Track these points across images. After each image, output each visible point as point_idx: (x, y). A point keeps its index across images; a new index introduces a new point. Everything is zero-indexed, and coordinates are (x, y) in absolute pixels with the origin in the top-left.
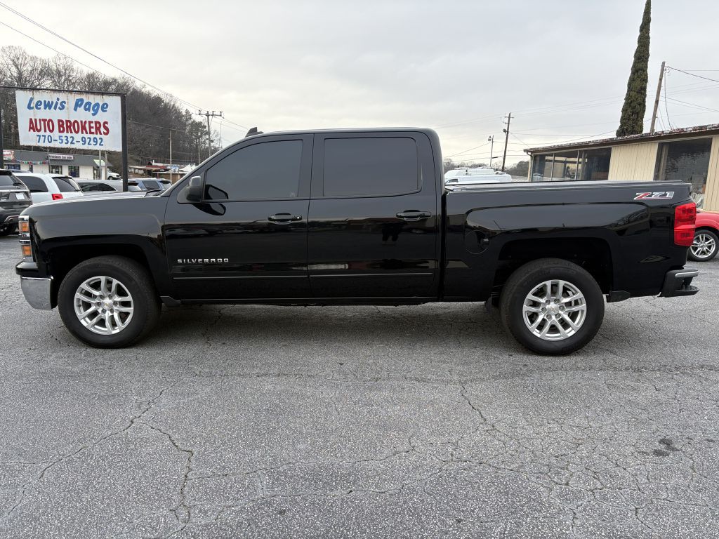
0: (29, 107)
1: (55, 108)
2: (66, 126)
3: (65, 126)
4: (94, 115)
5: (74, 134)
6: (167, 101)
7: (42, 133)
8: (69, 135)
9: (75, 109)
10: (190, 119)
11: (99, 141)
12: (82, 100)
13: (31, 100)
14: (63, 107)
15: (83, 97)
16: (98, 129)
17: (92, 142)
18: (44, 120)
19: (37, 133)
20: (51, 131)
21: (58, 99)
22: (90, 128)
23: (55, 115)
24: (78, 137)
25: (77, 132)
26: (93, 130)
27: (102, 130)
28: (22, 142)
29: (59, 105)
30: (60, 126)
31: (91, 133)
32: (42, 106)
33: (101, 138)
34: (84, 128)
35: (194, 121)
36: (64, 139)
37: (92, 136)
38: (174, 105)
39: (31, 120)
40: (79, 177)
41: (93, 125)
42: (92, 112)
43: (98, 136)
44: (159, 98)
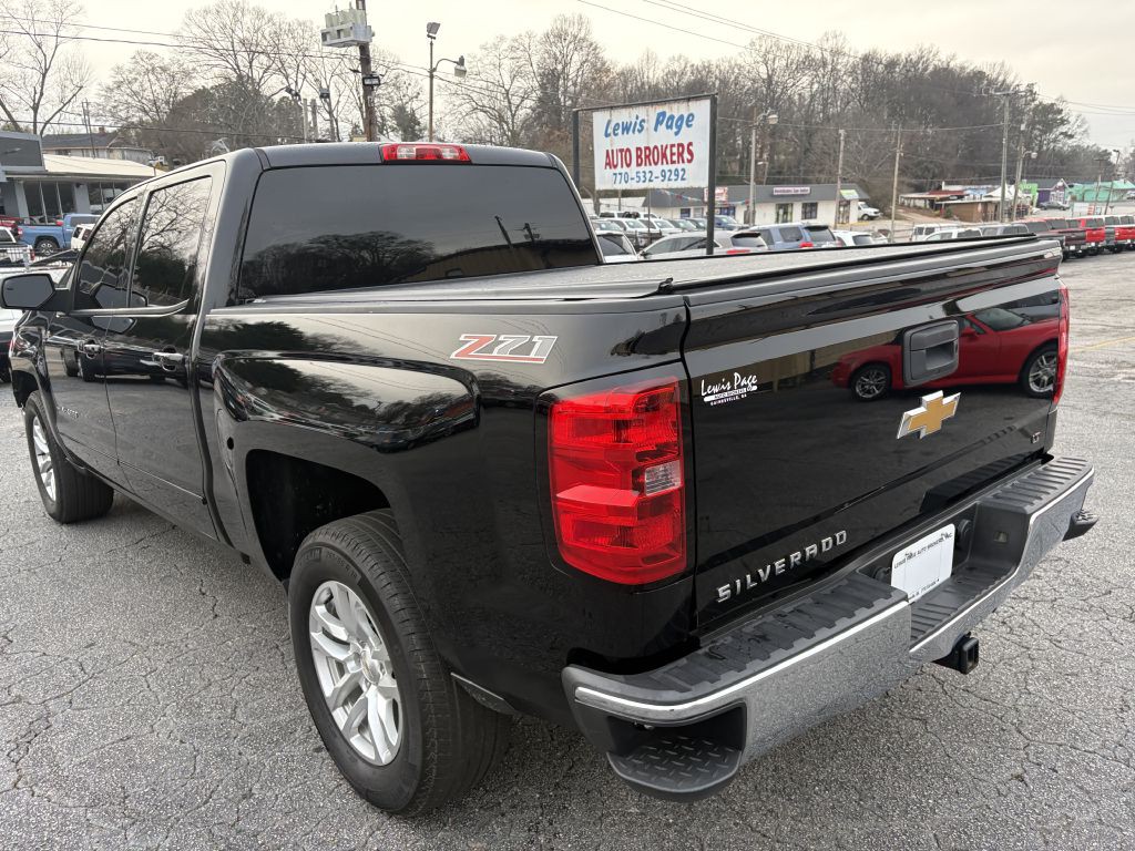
0: (607, 135)
1: (634, 132)
2: (647, 156)
3: (643, 156)
4: (677, 134)
5: (653, 168)
6: (994, 76)
7: (619, 170)
8: (647, 169)
9: (656, 129)
10: (1034, 100)
11: (681, 173)
12: (663, 114)
13: (609, 122)
14: (642, 127)
15: (665, 108)
16: (680, 155)
17: (673, 177)
18: (621, 150)
19: (613, 171)
20: (628, 165)
21: (637, 118)
22: (672, 154)
23: (633, 141)
24: (657, 169)
25: (656, 164)
26: (675, 158)
27: (686, 156)
28: (599, 186)
29: (638, 127)
30: (638, 157)
31: (673, 162)
32: (620, 131)
33: (683, 170)
34: (664, 155)
35: (1041, 103)
36: (641, 175)
37: (673, 167)
38: (1004, 81)
39: (607, 151)
40: (816, 217)
41: (675, 150)
42: (675, 130)
43: (680, 166)
44: (981, 73)
